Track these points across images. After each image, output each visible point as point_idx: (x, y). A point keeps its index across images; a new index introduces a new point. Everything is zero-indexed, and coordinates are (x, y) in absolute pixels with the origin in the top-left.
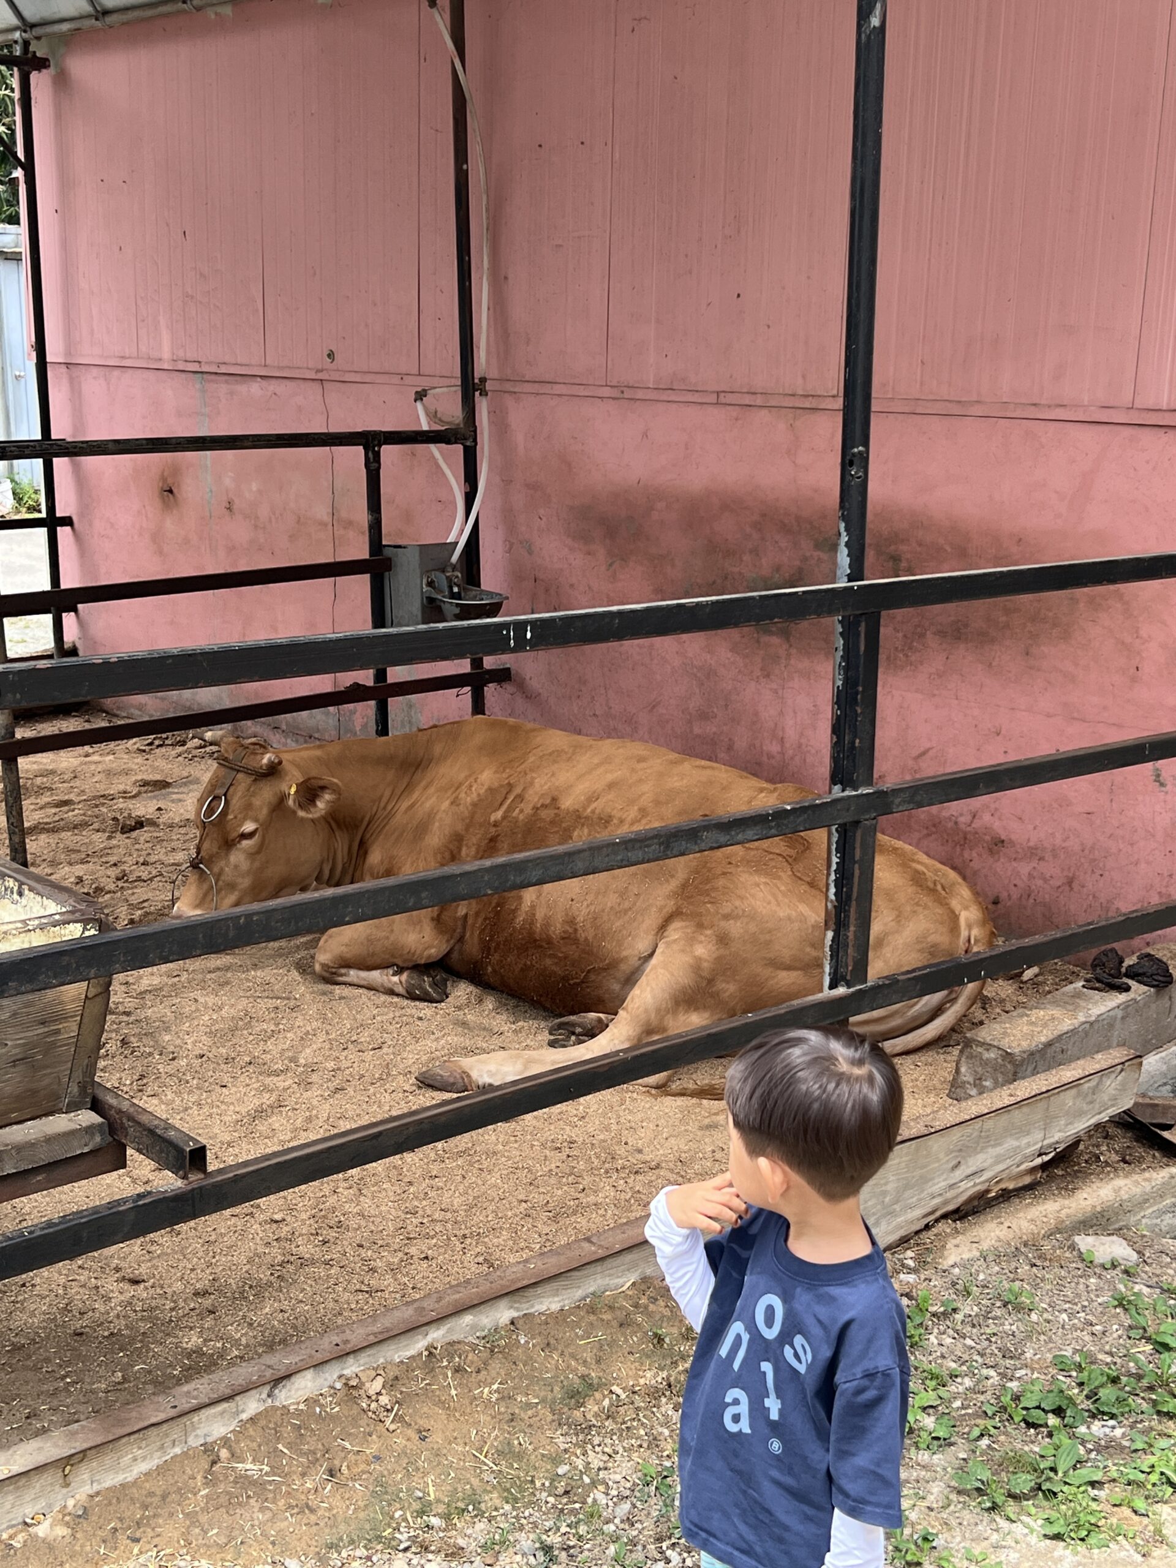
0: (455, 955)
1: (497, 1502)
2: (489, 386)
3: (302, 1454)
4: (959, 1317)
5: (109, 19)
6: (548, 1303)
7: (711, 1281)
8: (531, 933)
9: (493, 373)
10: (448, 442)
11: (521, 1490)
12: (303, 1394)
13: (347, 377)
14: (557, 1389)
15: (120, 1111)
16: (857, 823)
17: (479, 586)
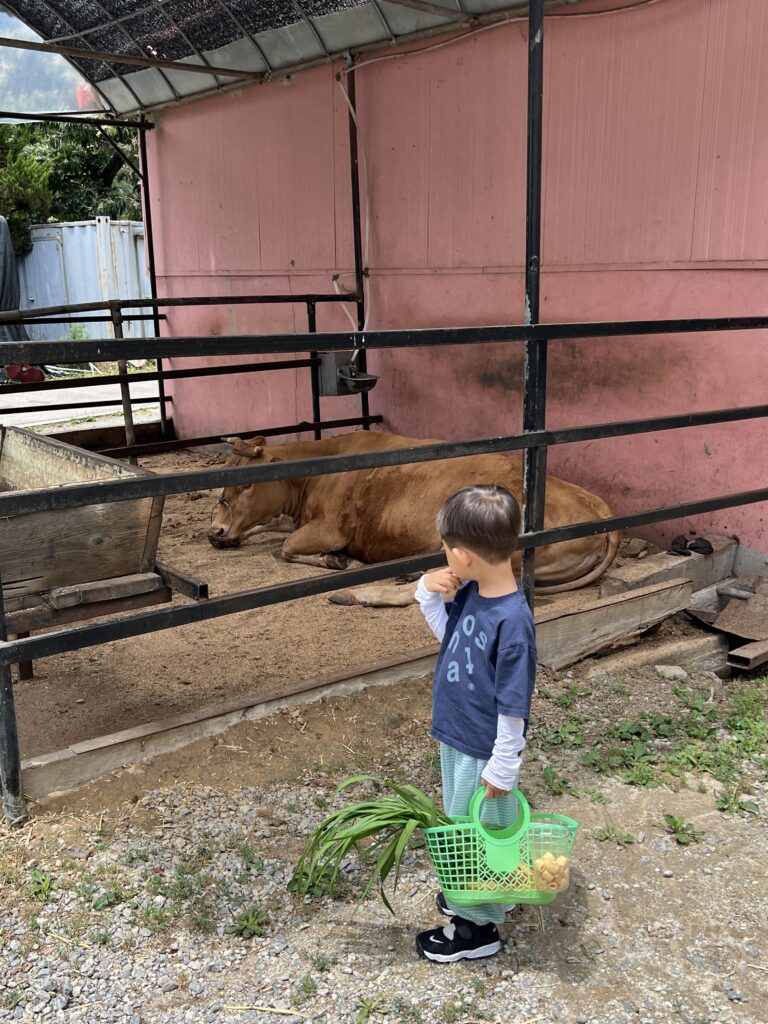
0: (350, 548)
1: (354, 767)
2: (370, 272)
3: (258, 742)
4: (592, 697)
5: (183, 100)
6: (383, 682)
7: (447, 618)
8: (385, 533)
9: (371, 266)
10: (349, 301)
11: (366, 763)
12: (259, 716)
13: (301, 273)
14: (386, 719)
15: (168, 573)
16: (537, 448)
17: (365, 372)
